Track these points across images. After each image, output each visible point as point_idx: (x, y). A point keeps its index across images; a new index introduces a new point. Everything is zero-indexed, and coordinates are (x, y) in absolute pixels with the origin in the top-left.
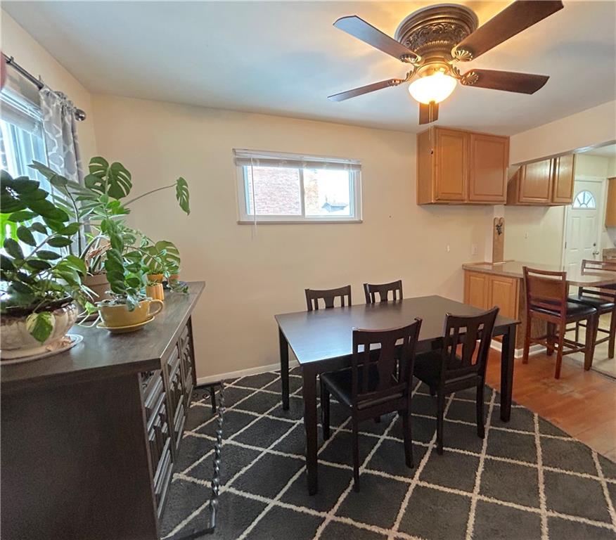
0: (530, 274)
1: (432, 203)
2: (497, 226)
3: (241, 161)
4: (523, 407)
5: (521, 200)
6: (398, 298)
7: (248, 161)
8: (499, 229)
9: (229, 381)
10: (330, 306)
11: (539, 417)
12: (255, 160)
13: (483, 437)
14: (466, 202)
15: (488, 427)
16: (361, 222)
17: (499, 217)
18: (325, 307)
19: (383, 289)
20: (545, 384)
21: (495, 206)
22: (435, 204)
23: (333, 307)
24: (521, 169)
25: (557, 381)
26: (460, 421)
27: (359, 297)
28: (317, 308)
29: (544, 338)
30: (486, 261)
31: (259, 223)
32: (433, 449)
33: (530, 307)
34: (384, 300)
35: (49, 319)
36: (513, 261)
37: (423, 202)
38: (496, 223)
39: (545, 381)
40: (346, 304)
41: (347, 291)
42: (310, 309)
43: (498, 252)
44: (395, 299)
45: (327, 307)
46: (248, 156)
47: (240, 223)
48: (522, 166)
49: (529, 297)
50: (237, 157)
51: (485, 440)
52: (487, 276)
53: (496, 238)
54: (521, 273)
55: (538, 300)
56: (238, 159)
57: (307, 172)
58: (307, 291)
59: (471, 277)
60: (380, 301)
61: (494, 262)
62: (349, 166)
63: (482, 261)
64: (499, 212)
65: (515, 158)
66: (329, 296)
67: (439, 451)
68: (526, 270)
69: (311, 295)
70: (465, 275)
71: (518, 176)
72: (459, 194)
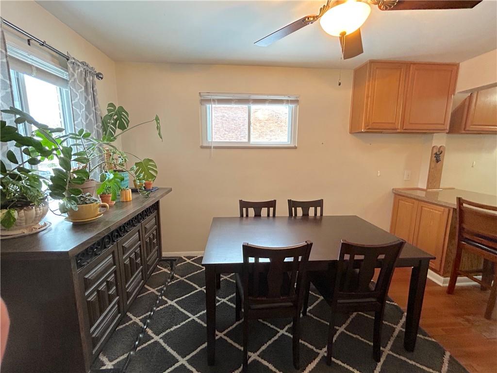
0: (464, 205)
1: (362, 132)
2: (436, 154)
3: (204, 101)
4: (433, 340)
5: (467, 128)
6: (319, 214)
7: (209, 101)
8: (438, 157)
9: (189, 258)
10: (258, 215)
11: (451, 356)
12: (214, 100)
13: (379, 361)
14: (398, 131)
15: (387, 351)
16: (295, 148)
17: (439, 146)
18: (254, 216)
19: (305, 206)
20: (468, 320)
21: (435, 134)
22: (365, 132)
23: (260, 216)
24: (471, 97)
26: (358, 337)
27: (282, 209)
28: (247, 216)
30: (420, 187)
31: (215, 148)
32: (324, 357)
33: (461, 238)
34: (306, 214)
35: (14, 214)
36: (454, 189)
37: (354, 130)
38: (435, 151)
39: (470, 318)
40: (271, 215)
41: (272, 204)
42: (242, 215)
43: (434, 178)
44: (316, 214)
45: (255, 216)
46: (209, 97)
47: (202, 147)
48: (473, 94)
49: (461, 229)
50: (202, 98)
51: (380, 364)
52: (416, 202)
53: (433, 166)
54: (454, 203)
55: (468, 233)
56: (202, 100)
57: (254, 107)
58: (241, 201)
59: (400, 201)
60: (301, 215)
61: (428, 187)
62: (288, 101)
63: (416, 187)
64: (439, 140)
65: (464, 84)
66: (258, 207)
67: (327, 361)
68: (460, 201)
69: (244, 205)
70: (395, 198)
71: (467, 103)
72: (392, 123)
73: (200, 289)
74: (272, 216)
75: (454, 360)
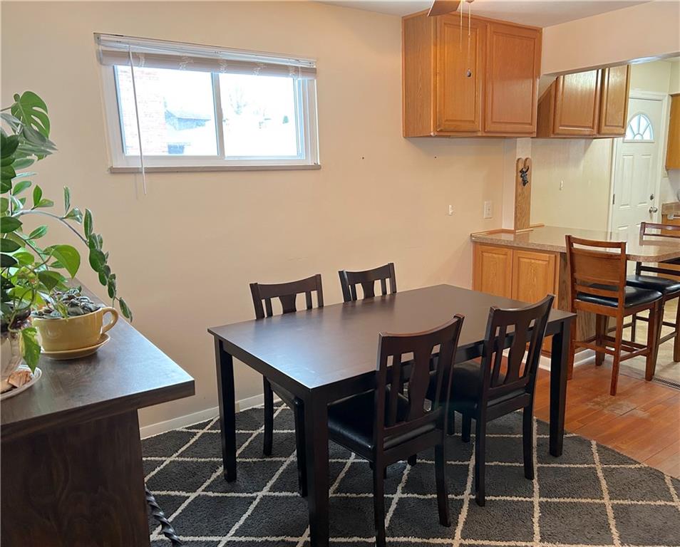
0: (576, 246)
1: (431, 136)
2: (522, 171)
3: (112, 57)
4: (575, 435)
5: (557, 131)
6: (389, 292)
7: (125, 57)
8: (523, 176)
10: (289, 309)
11: (597, 445)
12: (136, 56)
13: (532, 478)
14: (479, 134)
15: (536, 466)
16: (316, 168)
17: (524, 158)
18: (282, 312)
19: (366, 278)
20: (598, 403)
21: (518, 139)
22: (436, 136)
23: (295, 310)
24: (557, 80)
25: (614, 398)
26: (496, 463)
27: (333, 293)
28: (270, 314)
29: (590, 341)
30: (504, 227)
31: (151, 171)
32: (471, 501)
33: (576, 294)
34: (369, 293)
36: (543, 226)
37: (412, 131)
38: (521, 167)
39: (598, 399)
40: (315, 304)
41: (314, 284)
42: (260, 315)
43: (522, 212)
44: (384, 293)
45: (285, 312)
46: (123, 47)
47: (114, 171)
48: (558, 76)
49: (574, 281)
50: (101, 48)
51: (535, 481)
52: (510, 252)
53: (520, 191)
54: (562, 245)
55: (584, 284)
56: (106, 53)
58: (254, 287)
59: (484, 254)
60: (363, 296)
61: (515, 230)
62: (296, 70)
63: (498, 228)
64: (524, 149)
65: (548, 66)
66: (287, 293)
67: (479, 502)
68: (570, 240)
69: (260, 293)
70: (474, 247)
71: (553, 93)
72: (470, 121)
73: (193, 496)
74: (317, 306)
75: (602, 446)
